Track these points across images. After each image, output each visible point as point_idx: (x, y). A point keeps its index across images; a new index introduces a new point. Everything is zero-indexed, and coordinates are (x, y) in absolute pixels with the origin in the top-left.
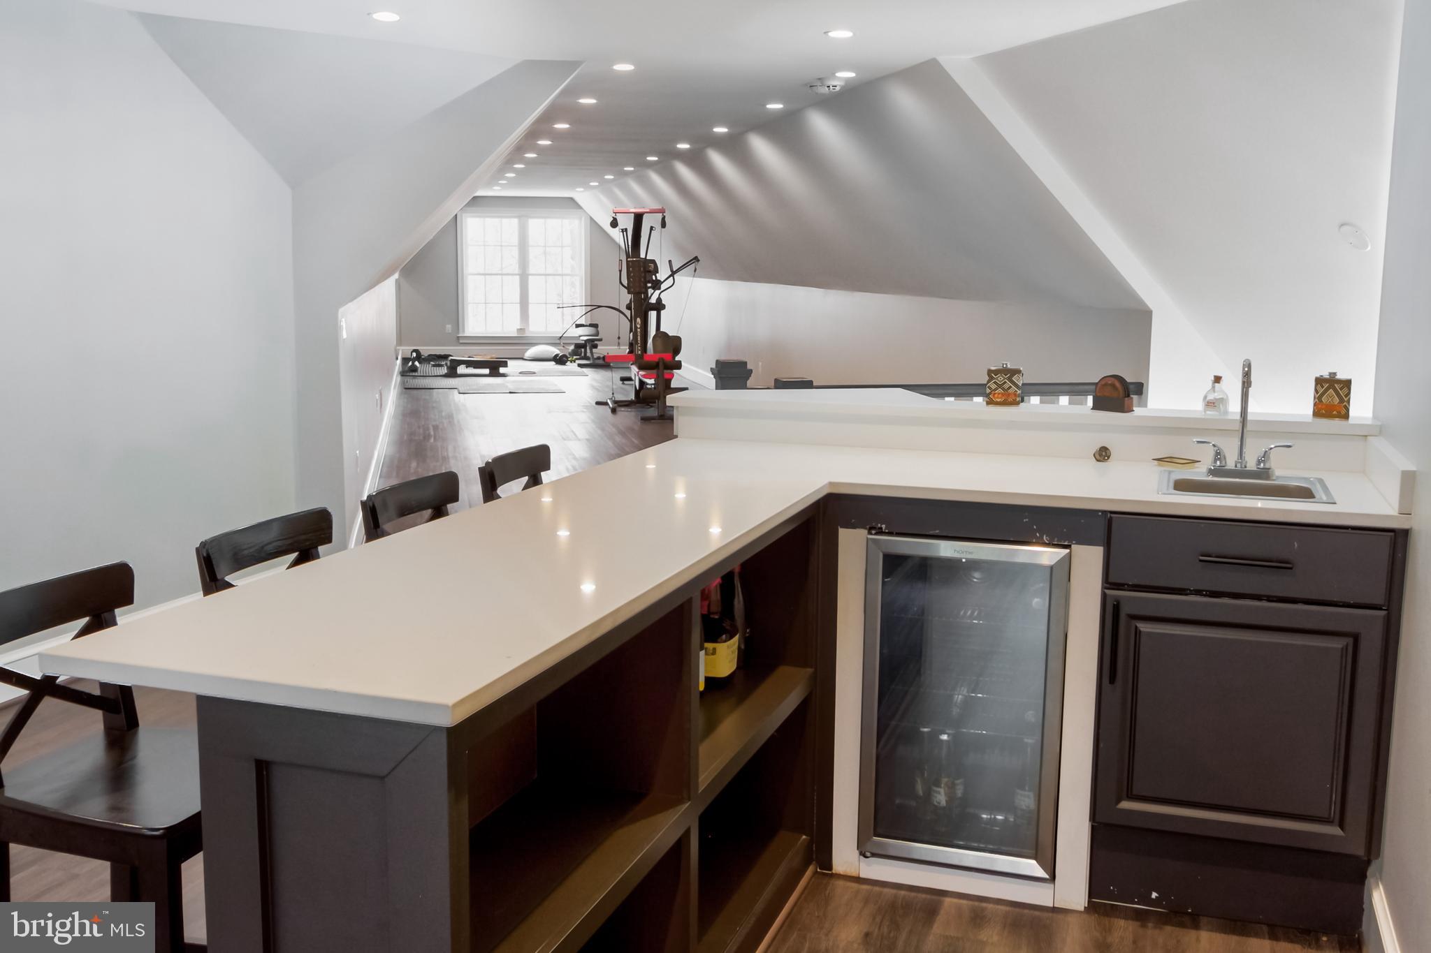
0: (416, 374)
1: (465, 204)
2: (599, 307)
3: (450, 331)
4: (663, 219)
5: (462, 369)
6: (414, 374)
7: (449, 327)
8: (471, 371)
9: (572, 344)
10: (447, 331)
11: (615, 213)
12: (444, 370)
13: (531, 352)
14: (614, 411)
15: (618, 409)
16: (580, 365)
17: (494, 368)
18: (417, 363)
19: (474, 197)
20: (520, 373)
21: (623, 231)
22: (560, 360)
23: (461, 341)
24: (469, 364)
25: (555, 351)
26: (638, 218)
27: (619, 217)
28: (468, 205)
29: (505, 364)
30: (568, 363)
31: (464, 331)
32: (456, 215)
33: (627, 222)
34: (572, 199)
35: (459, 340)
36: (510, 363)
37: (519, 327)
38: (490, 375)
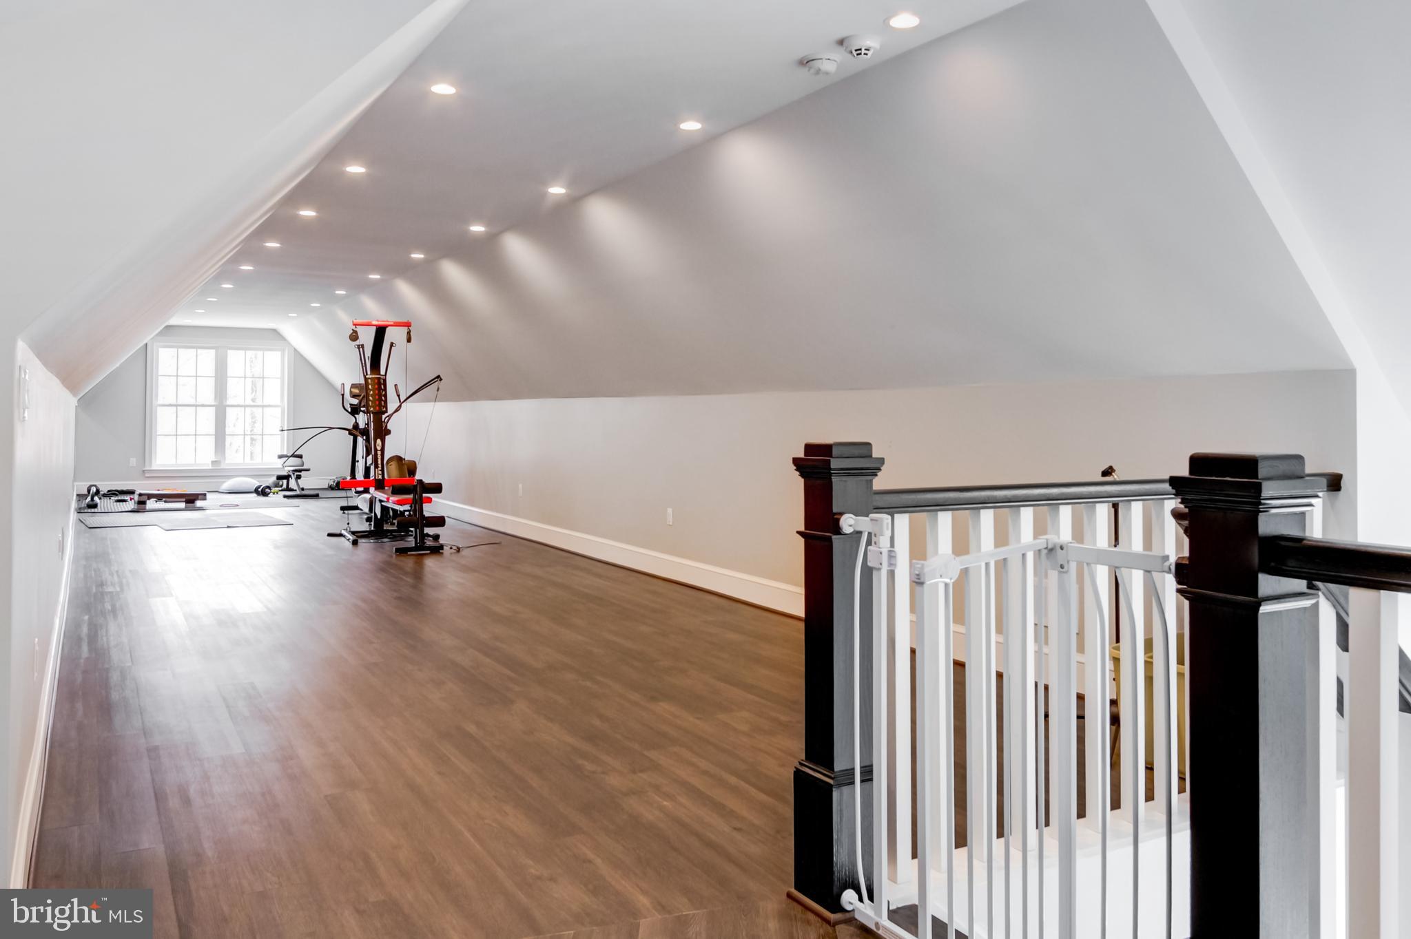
0: (96, 510)
1: (157, 332)
2: (331, 428)
3: (135, 465)
4: (409, 333)
5: (151, 504)
6: (93, 510)
7: (133, 461)
8: (161, 505)
9: (274, 475)
10: (131, 465)
11: (355, 325)
12: (131, 505)
13: (227, 485)
14: (355, 543)
15: (360, 541)
16: (285, 497)
17: (190, 500)
18: (96, 498)
19: (167, 327)
20: (221, 506)
21: (359, 348)
22: (262, 492)
23: (147, 475)
24: (159, 497)
25: (254, 483)
26: (380, 332)
27: (359, 329)
28: (160, 334)
29: (203, 496)
30: (271, 495)
31: (151, 465)
32: (147, 344)
33: (368, 337)
34: (275, 331)
35: (145, 474)
36: (209, 496)
37: (214, 460)
38: (186, 509)
